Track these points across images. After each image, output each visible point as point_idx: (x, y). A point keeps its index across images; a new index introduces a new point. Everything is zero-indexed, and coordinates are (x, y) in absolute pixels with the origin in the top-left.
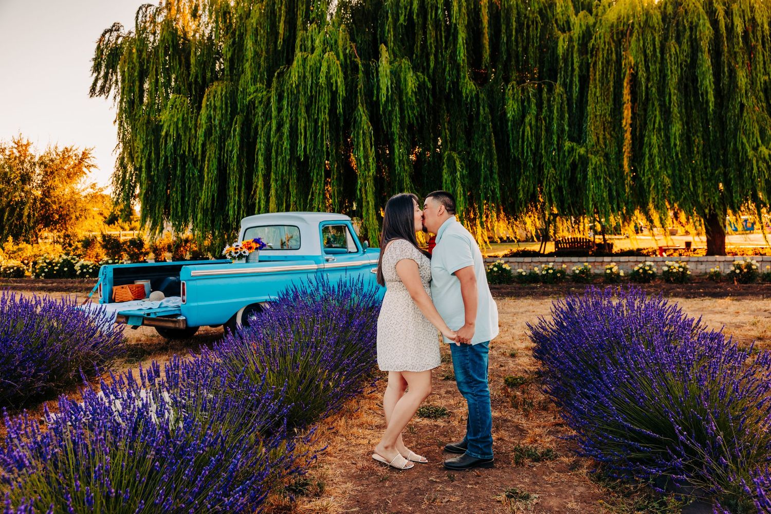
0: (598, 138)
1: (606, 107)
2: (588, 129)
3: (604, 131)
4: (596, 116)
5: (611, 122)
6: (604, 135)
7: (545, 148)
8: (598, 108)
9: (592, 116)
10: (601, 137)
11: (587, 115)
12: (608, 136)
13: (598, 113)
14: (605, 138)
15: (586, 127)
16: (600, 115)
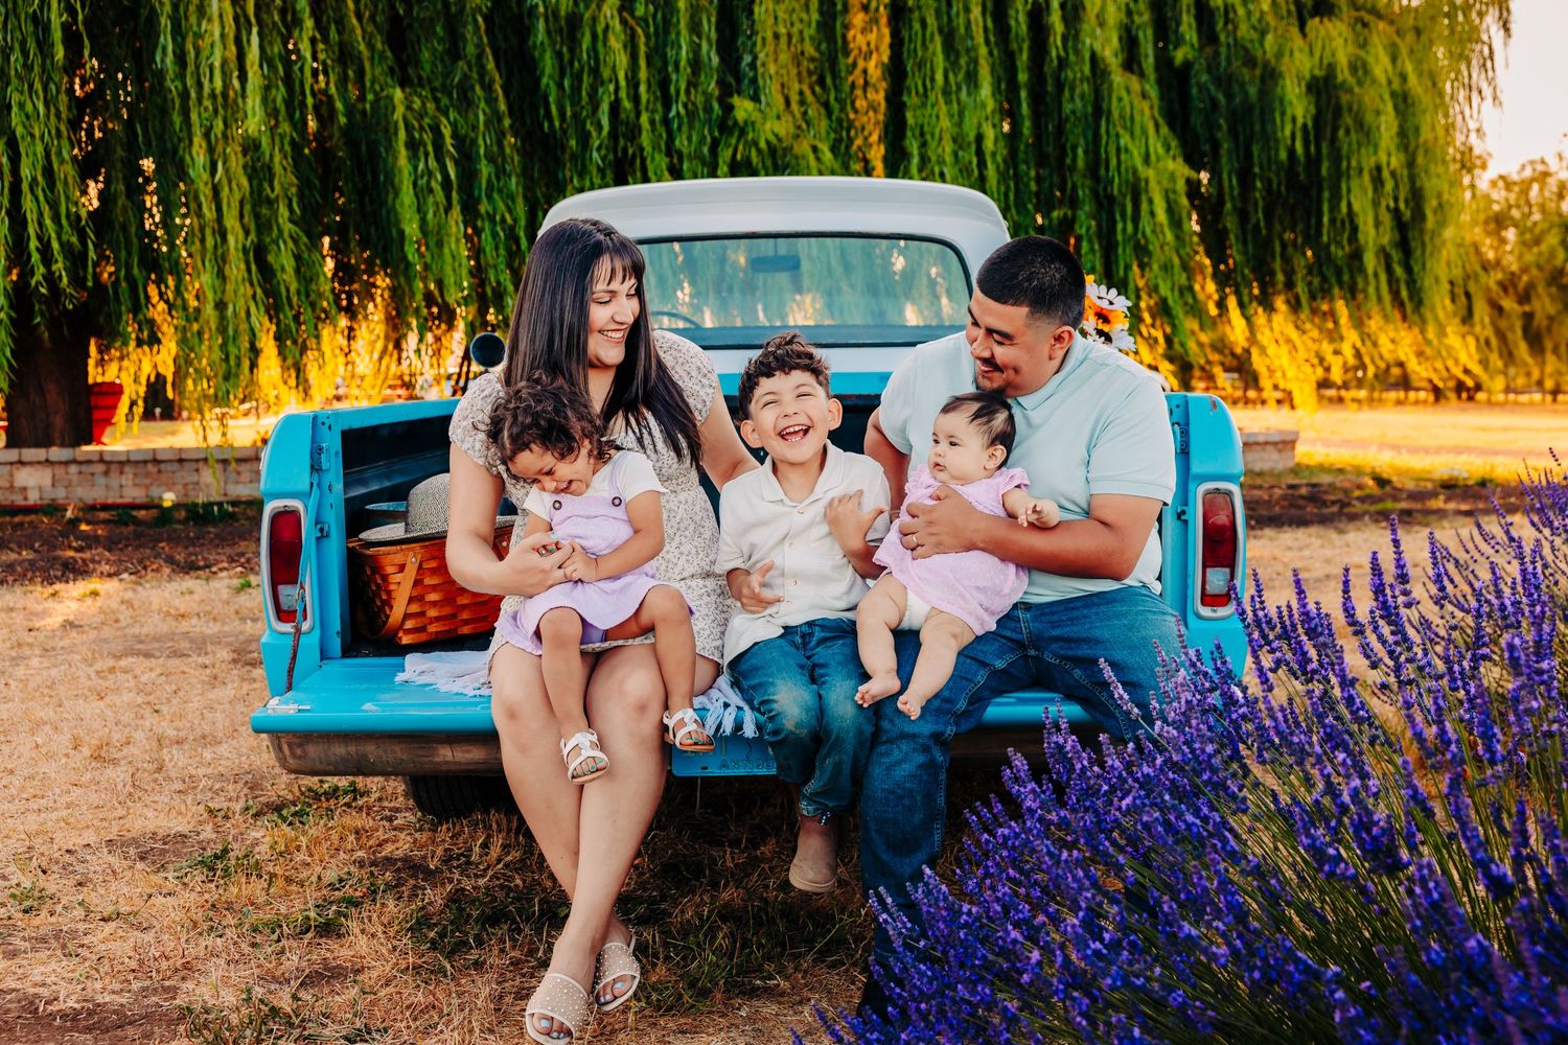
0: (788, 102)
1: (804, 16)
2: (761, 70)
3: (800, 82)
4: (776, 36)
5: (812, 59)
6: (801, 93)
7: (647, 109)
8: (781, 15)
9: (769, 35)
10: (794, 98)
11: (754, 33)
12: (810, 98)
13: (782, 30)
14: (802, 102)
15: (753, 65)
16: (790, 36)
